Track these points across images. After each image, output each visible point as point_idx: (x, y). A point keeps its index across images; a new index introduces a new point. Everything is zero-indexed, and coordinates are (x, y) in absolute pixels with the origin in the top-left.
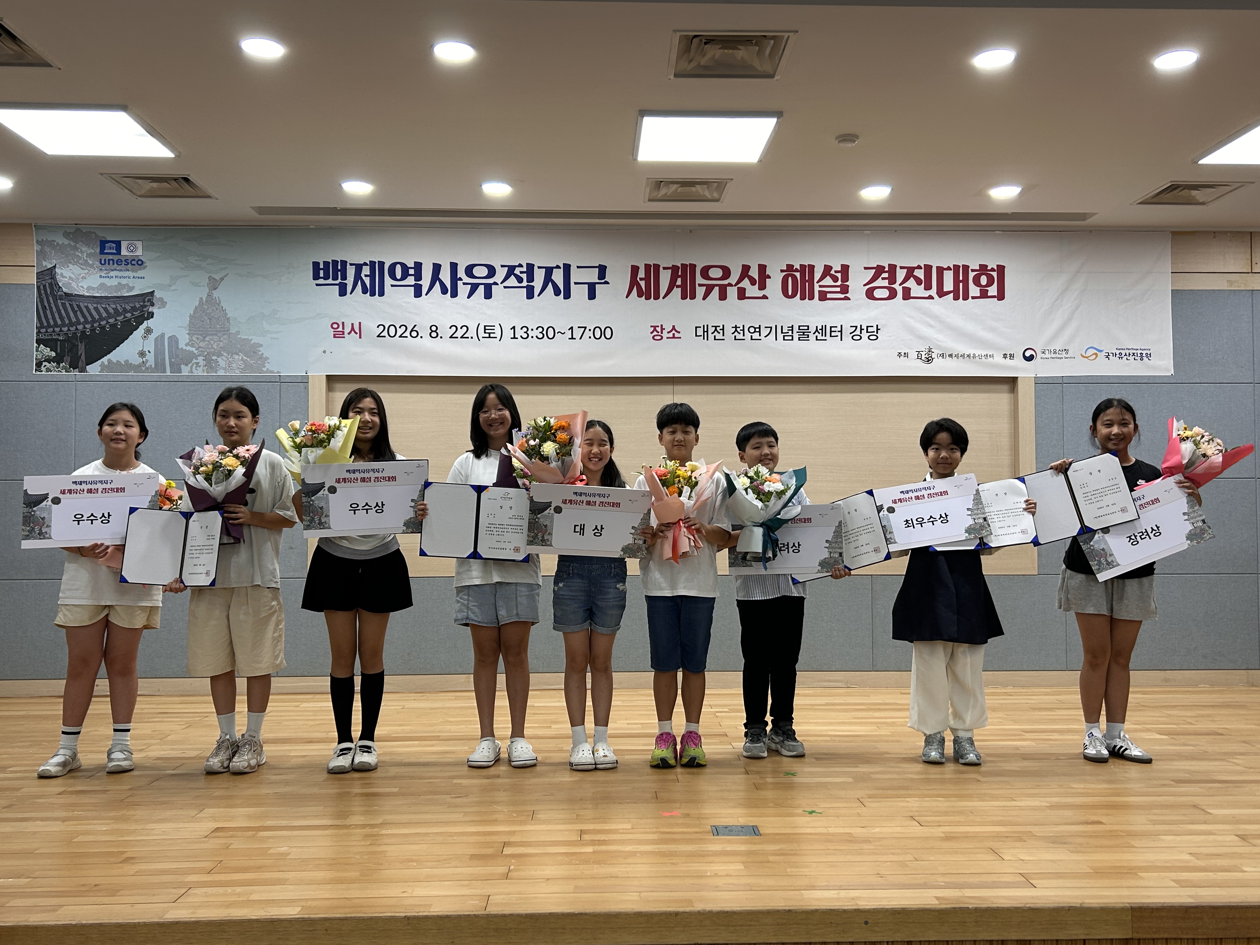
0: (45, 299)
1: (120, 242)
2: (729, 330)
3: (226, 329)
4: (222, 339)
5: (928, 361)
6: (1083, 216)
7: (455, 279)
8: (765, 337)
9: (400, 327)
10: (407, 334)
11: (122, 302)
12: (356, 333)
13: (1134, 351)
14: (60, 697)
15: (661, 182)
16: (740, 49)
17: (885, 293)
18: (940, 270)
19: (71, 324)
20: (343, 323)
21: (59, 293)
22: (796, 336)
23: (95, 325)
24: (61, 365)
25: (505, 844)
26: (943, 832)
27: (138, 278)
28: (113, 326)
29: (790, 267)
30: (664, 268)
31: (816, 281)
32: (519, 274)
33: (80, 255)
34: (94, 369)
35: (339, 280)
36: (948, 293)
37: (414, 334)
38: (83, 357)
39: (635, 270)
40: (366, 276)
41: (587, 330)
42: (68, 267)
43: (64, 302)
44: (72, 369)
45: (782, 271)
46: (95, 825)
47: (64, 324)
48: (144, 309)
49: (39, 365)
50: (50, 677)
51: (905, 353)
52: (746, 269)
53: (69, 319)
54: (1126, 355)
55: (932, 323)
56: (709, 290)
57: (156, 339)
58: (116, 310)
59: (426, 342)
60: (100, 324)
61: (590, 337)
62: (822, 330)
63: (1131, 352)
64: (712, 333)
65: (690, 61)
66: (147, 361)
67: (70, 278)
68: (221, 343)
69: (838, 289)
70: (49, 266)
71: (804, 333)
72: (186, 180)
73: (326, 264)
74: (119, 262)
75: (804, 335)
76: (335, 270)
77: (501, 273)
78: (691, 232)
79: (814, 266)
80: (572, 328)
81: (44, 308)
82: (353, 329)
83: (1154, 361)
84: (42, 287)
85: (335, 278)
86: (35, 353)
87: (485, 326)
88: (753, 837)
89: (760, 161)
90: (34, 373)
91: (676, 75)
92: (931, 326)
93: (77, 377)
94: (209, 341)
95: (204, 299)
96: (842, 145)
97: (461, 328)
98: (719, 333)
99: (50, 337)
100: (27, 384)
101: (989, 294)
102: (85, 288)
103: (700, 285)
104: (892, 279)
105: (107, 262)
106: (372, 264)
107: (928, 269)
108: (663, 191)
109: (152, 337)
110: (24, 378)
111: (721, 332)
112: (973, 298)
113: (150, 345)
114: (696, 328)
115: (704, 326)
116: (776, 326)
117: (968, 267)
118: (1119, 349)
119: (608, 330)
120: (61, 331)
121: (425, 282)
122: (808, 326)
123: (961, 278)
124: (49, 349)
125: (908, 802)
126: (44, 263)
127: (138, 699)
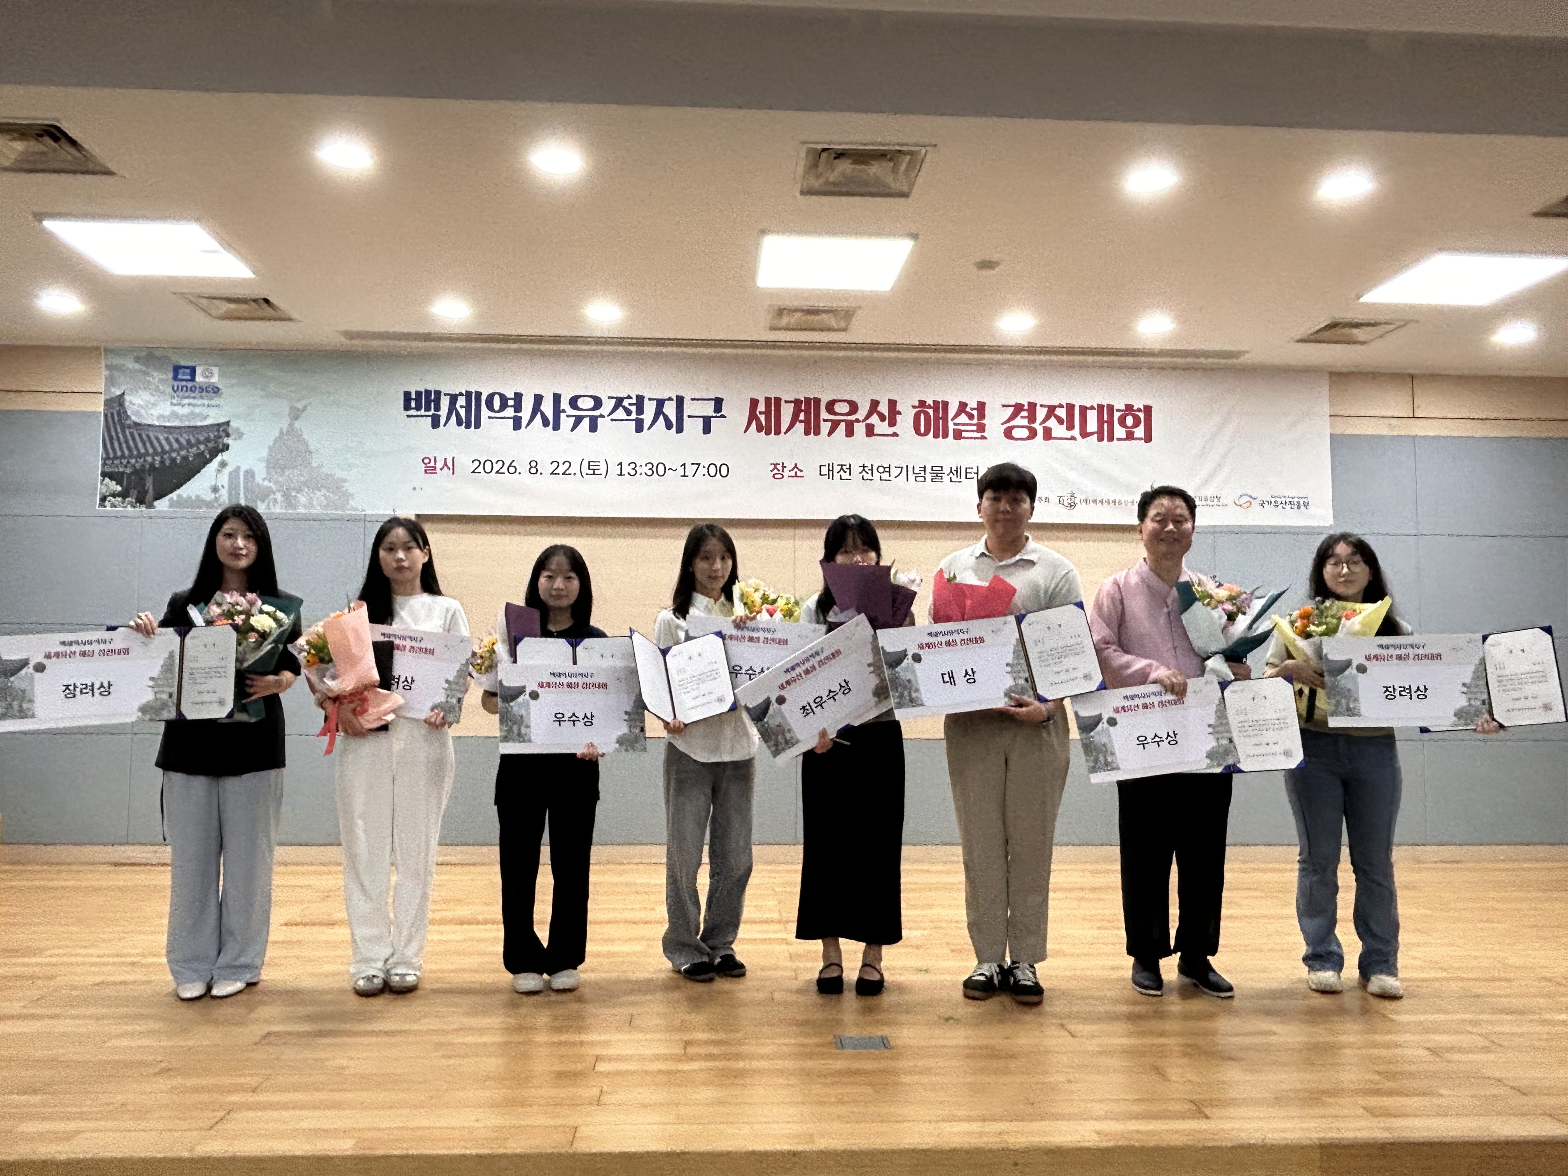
0: (112, 428)
1: (195, 368)
2: (856, 469)
3: (308, 462)
4: (303, 473)
7: (557, 411)
8: (896, 477)
9: (497, 463)
10: (504, 470)
11: (196, 432)
12: (449, 469)
13: (1291, 500)
15: (784, 309)
16: (873, 165)
17: (1025, 433)
18: (1084, 410)
19: (140, 456)
20: (435, 458)
21: (128, 422)
22: (929, 477)
23: (165, 457)
24: (128, 500)
26: (1098, 1045)
27: (213, 406)
28: (185, 458)
29: (922, 403)
30: (786, 402)
31: (950, 418)
32: (627, 406)
33: (151, 380)
34: (162, 505)
35: (432, 412)
36: (1092, 434)
37: (512, 470)
38: (151, 491)
39: (754, 403)
40: (461, 407)
41: (701, 467)
42: (138, 393)
43: (132, 431)
44: (138, 504)
45: (914, 407)
47: (131, 456)
48: (219, 441)
49: (103, 499)
51: (1046, 498)
52: (875, 404)
53: (138, 449)
54: (1282, 503)
55: (1076, 465)
56: (835, 425)
57: (230, 473)
58: (188, 441)
59: (525, 478)
60: (170, 456)
61: (704, 475)
62: (956, 471)
63: (1287, 500)
64: (838, 472)
65: (818, 177)
66: (220, 496)
67: (139, 405)
68: (302, 478)
69: (975, 428)
70: (118, 393)
72: (267, 301)
73: (418, 394)
74: (193, 389)
75: (937, 476)
76: (428, 401)
77: (608, 405)
79: (948, 403)
80: (684, 465)
81: (111, 438)
82: (445, 464)
83: (1312, 509)
84: (109, 415)
85: (428, 409)
86: (99, 486)
87: (589, 462)
89: (894, 289)
90: (98, 508)
91: (802, 193)
92: (1073, 469)
93: (144, 514)
94: (289, 475)
95: (285, 430)
96: (980, 272)
97: (563, 464)
98: (845, 472)
99: (116, 470)
100: (89, 520)
101: (1136, 436)
102: (155, 416)
103: (825, 420)
104: (1032, 418)
105: (180, 388)
106: (468, 394)
107: (1070, 408)
108: (785, 321)
109: (227, 470)
110: (87, 514)
111: (848, 471)
112: (1119, 439)
113: (224, 480)
114: (820, 466)
115: (828, 464)
116: (907, 466)
117: (1113, 407)
118: (1275, 497)
119: (724, 468)
120: (128, 462)
121: (526, 414)
122: (942, 467)
123: (1106, 419)
124: (114, 483)
125: (1056, 1006)
126: (113, 390)
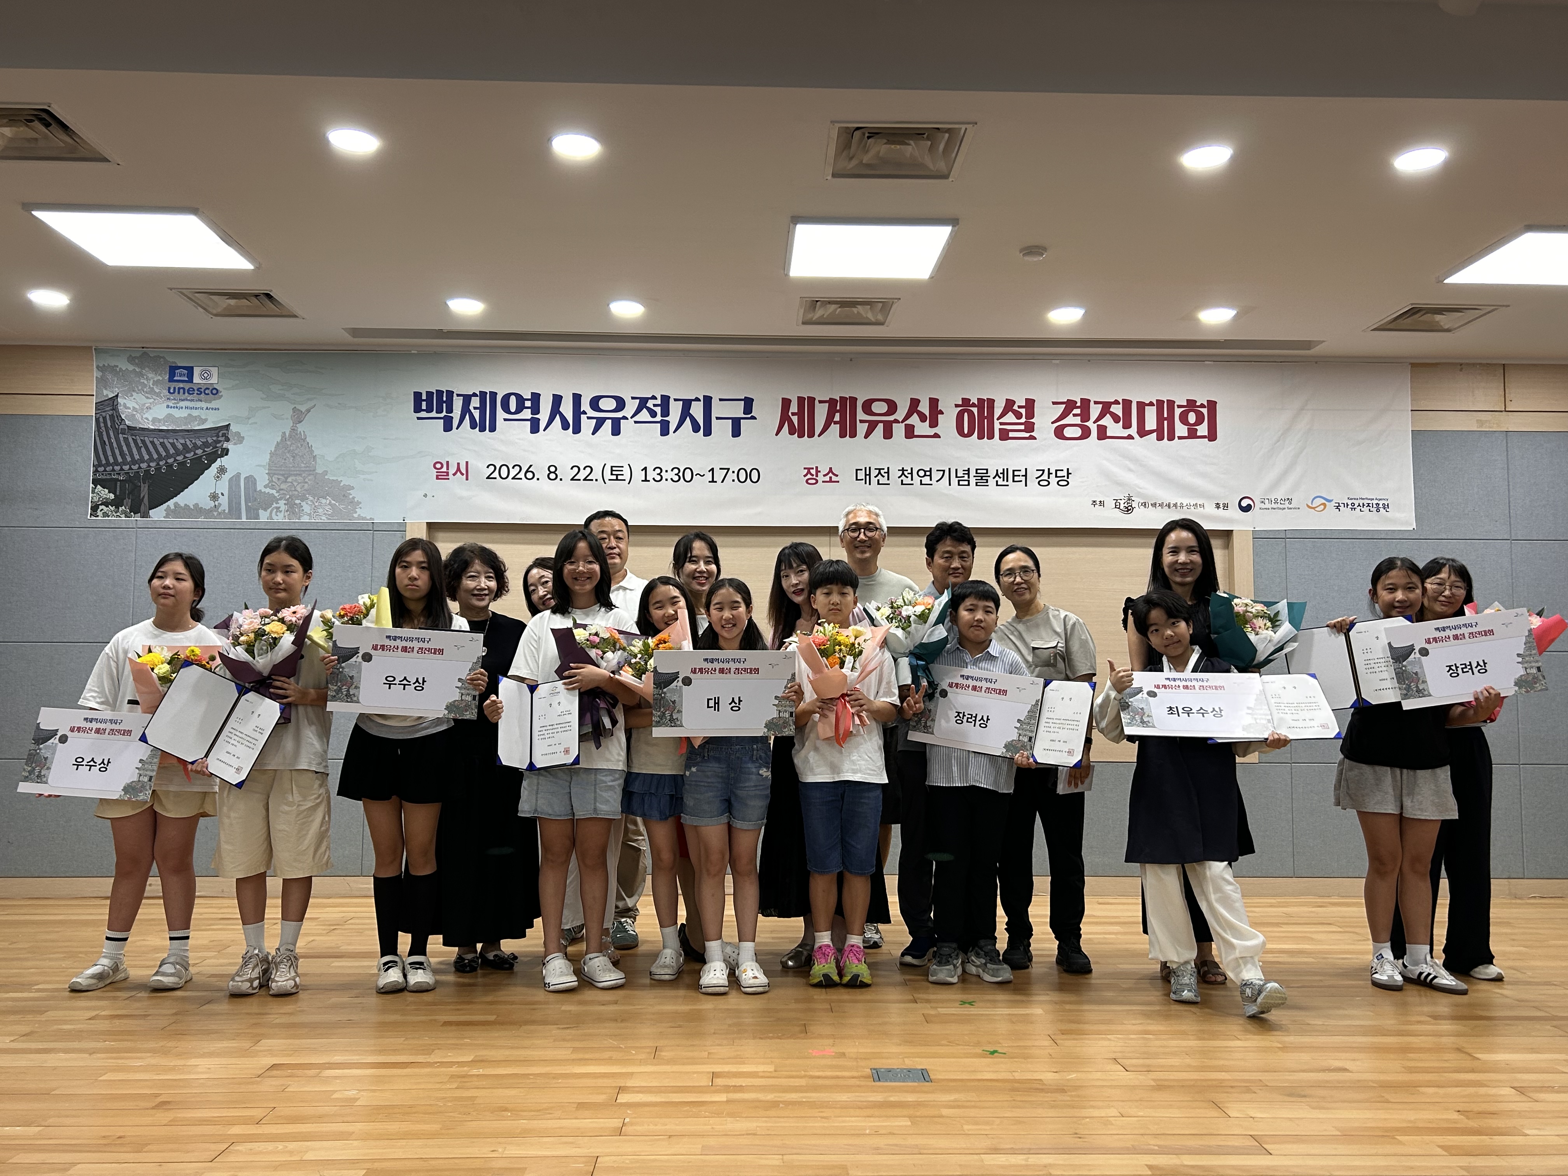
0: (104, 433)
1: (192, 368)
2: (895, 473)
3: (312, 469)
4: (307, 480)
5: (1127, 511)
6: (1307, 345)
7: (578, 412)
8: (937, 481)
9: (513, 468)
10: (521, 475)
11: (193, 436)
12: (462, 474)
13: (1369, 502)
14: (106, 898)
15: (817, 301)
16: (909, 144)
17: (1078, 432)
18: (1141, 406)
19: (134, 462)
20: (448, 463)
21: (121, 427)
22: (973, 481)
23: (161, 463)
24: (120, 508)
25: (621, 1089)
26: (1153, 1080)
27: (212, 409)
28: (182, 464)
29: (966, 402)
30: (820, 402)
31: (996, 417)
32: (652, 407)
33: (146, 382)
34: (158, 514)
35: (444, 414)
36: (1151, 432)
37: (530, 475)
38: (146, 500)
39: (786, 403)
40: (475, 408)
41: (730, 471)
42: (132, 395)
43: (126, 436)
44: (132, 514)
45: (957, 406)
46: (127, 1059)
47: (125, 462)
48: (218, 445)
49: (95, 508)
50: (95, 875)
51: (1100, 502)
52: (915, 403)
53: (132, 455)
54: (1359, 505)
55: (1132, 466)
56: (872, 426)
57: (230, 480)
58: (185, 445)
59: (543, 485)
60: (167, 463)
61: (733, 481)
62: (1003, 474)
63: (1366, 502)
64: (875, 477)
65: (851, 158)
66: (220, 504)
67: (134, 409)
68: (306, 485)
69: (1022, 427)
70: (111, 395)
71: (982, 478)
72: (268, 296)
73: (430, 394)
74: (190, 391)
75: (982, 479)
76: (440, 402)
77: (631, 406)
78: (851, 360)
79: (994, 401)
80: (712, 470)
81: (103, 443)
82: (458, 469)
83: (1392, 513)
84: (101, 420)
85: (439, 411)
86: (91, 495)
87: (612, 467)
88: (921, 1084)
89: (931, 278)
90: (89, 518)
91: (834, 176)
92: (1130, 470)
93: (139, 523)
94: (292, 483)
95: (287, 434)
96: (1027, 258)
97: (584, 469)
98: (883, 476)
99: (108, 477)
100: (80, 531)
101: (1199, 434)
102: (150, 419)
103: (861, 421)
104: (1085, 416)
105: (177, 390)
106: (483, 395)
107: (1127, 404)
108: (819, 313)
109: (226, 477)
110: (77, 524)
111: (886, 475)
112: (1180, 438)
113: (223, 486)
114: (857, 470)
115: (866, 468)
116: (950, 469)
117: (1174, 402)
118: (1352, 499)
119: (755, 473)
120: (122, 469)
121: (544, 416)
122: (987, 470)
123: (1166, 416)
124: (107, 491)
125: (1109, 1040)
126: (105, 392)
127: (197, 901)
